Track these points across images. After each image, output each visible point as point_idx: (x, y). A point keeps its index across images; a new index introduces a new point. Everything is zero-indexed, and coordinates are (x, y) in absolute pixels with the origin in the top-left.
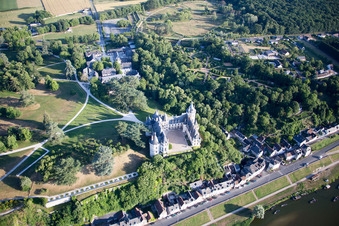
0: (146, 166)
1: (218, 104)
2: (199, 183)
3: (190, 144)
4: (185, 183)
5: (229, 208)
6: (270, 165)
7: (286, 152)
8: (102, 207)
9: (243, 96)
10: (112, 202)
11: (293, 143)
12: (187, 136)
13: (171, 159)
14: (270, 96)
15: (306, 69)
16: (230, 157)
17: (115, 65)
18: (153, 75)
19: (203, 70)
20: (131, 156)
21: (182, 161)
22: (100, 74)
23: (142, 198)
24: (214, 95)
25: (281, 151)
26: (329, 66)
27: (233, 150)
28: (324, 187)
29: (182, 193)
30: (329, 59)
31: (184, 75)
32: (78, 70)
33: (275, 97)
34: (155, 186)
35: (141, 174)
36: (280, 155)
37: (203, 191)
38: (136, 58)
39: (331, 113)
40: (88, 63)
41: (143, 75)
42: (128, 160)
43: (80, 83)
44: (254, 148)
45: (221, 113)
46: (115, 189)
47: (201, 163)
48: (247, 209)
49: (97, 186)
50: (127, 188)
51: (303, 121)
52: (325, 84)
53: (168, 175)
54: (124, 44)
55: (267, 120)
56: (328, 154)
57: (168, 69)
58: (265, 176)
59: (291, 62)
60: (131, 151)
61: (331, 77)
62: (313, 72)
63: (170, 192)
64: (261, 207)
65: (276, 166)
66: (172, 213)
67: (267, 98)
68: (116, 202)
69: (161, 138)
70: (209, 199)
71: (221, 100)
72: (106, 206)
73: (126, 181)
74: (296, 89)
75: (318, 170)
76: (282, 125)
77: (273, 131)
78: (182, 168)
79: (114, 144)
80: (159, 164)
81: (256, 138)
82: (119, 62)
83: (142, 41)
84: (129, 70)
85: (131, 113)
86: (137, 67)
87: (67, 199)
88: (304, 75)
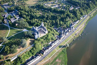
0: (36, 42)
1: (48, 21)
2: (51, 43)
3: (45, 33)
4: (47, 43)
5: (60, 47)
6: (66, 34)
7: (69, 30)
8: (27, 56)
9: (54, 18)
10: (30, 54)
11: (69, 27)
12: (43, 31)
13: (42, 38)
14: (61, 16)
15: (67, 8)
16: (56, 34)
17: (14, 17)
18: (27, 17)
19: (40, 13)
20: (30, 40)
21: (45, 38)
22: (10, 20)
23: (38, 51)
24: (46, 19)
25: (67, 30)
26: (72, 6)
27: (56, 32)
28: (79, 36)
29: (47, 46)
30: (71, 5)
31: (35, 16)
32: (2, 21)
33: (62, 16)
34: (40, 46)
35: (35, 44)
36: (67, 31)
37: (52, 44)
38: (20, 13)
39: (76, 18)
40: (5, 18)
41: (24, 18)
42: (30, 42)
43: (5, 24)
44: (60, 31)
45: (49, 23)
46: (29, 50)
47: (50, 37)
48: (64, 46)
49: (24, 51)
50: (33, 49)
51: (70, 21)
52: (73, 11)
53: (42, 43)
54: (14, 10)
55: (61, 23)
56: (78, 28)
57: (30, 15)
58: (66, 37)
59: (62, 7)
60: (30, 39)
61: (73, 9)
62: (68, 9)
63: (44, 47)
64: (67, 44)
65: (67, 34)
66: (46, 52)
67: (60, 17)
68: (31, 54)
69: (38, 33)
70: (54, 46)
71: (48, 20)
72: (28, 56)
73: (32, 47)
74: (66, 13)
75: (77, 32)
76: (65, 23)
77: (64, 25)
78: (45, 40)
79: (24, 38)
80: (39, 40)
81: (60, 28)
82: (15, 15)
83: (19, 8)
84: (19, 17)
85: (25, 29)
86: (21, 16)
87: (17, 57)
88: (67, 10)
